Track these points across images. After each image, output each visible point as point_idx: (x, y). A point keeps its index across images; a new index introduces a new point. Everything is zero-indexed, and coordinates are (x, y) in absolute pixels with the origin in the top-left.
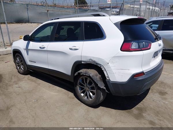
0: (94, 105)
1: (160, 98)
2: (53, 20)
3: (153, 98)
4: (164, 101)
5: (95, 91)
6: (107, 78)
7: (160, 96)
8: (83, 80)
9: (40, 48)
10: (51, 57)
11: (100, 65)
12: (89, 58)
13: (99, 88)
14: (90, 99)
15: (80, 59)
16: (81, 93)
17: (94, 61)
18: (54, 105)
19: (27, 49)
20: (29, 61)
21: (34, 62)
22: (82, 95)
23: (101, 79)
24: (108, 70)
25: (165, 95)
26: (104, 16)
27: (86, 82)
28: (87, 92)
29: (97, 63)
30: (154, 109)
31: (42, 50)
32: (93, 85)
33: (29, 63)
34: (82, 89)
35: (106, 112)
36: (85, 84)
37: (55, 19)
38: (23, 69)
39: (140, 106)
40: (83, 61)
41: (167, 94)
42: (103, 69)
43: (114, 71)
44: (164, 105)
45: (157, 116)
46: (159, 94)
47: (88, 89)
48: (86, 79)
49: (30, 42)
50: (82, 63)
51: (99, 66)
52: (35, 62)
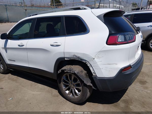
0: (81, 103)
1: (142, 88)
2: (31, 16)
3: (135, 88)
4: (146, 91)
5: (80, 88)
6: (94, 74)
7: (141, 85)
8: (67, 77)
9: (19, 46)
10: (31, 55)
11: (86, 60)
12: (73, 54)
13: (85, 85)
14: (76, 97)
15: (62, 56)
16: (66, 90)
17: (79, 57)
18: (38, 106)
19: (5, 48)
20: (9, 60)
21: (13, 61)
22: (67, 92)
23: (86, 75)
24: (93, 66)
25: (145, 84)
26: (85, 9)
27: (71, 79)
28: (72, 89)
29: (81, 59)
30: (139, 100)
31: (21, 48)
32: (78, 82)
33: (8, 62)
34: (66, 86)
35: (94, 108)
36: (69, 81)
37: (32, 16)
38: (3, 68)
39: (125, 97)
40: (66, 58)
41: (147, 82)
42: (88, 65)
43: (101, 67)
44: (147, 94)
45: (144, 107)
46: (140, 83)
47: (74, 86)
48: (70, 76)
49: (8, 40)
50: (66, 59)
51: (85, 62)
52: (15, 61)
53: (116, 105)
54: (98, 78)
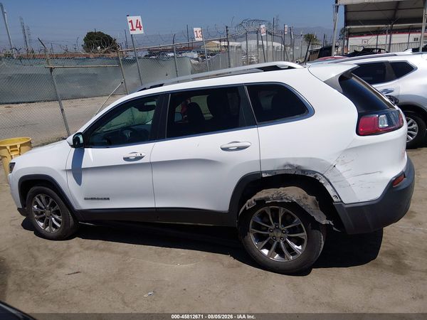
0: (301, 270)
1: (410, 225)
4: (422, 229)
5: (303, 235)
6: (335, 199)
8: (263, 216)
9: (126, 159)
11: (314, 172)
12: (284, 162)
13: (317, 225)
14: (291, 257)
15: (256, 169)
16: (263, 248)
17: (298, 168)
21: (102, 199)
22: (265, 252)
23: (316, 205)
24: (334, 182)
27: (276, 220)
28: (279, 243)
29: (304, 171)
31: (133, 164)
32: (297, 221)
36: (270, 224)
37: (151, 87)
38: (59, 226)
39: (387, 247)
40: (266, 172)
42: (323, 182)
43: (350, 181)
47: (283, 235)
48: (275, 212)
49: (85, 149)
50: (264, 175)
51: (312, 176)
52: (108, 199)
53: (377, 264)
54: (346, 206)
